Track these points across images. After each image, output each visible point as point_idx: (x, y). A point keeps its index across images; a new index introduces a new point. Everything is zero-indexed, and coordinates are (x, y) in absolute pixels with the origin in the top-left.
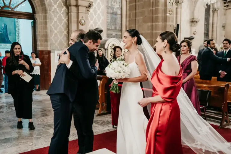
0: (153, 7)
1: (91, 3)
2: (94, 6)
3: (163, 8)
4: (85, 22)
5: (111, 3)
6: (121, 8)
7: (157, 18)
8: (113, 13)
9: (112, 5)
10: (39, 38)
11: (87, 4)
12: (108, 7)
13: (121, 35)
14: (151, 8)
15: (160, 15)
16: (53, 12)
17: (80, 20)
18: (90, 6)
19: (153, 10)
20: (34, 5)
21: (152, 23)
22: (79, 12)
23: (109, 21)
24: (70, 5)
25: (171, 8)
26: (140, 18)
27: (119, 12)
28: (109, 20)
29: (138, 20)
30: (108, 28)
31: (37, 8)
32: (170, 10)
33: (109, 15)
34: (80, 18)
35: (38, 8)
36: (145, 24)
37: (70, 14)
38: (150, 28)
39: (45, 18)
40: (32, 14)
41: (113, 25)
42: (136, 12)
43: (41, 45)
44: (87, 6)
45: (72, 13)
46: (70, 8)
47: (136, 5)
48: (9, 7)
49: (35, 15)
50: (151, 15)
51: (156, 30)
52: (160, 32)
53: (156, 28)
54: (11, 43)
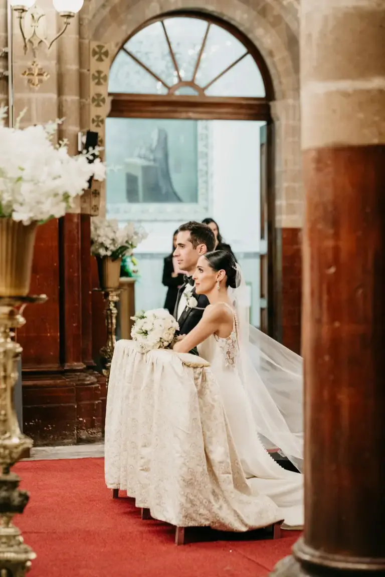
20: (272, 71)
31: (280, 83)
40: (263, 102)
43: (292, 210)
48: (191, 84)
49: (271, 104)
54: (179, 200)
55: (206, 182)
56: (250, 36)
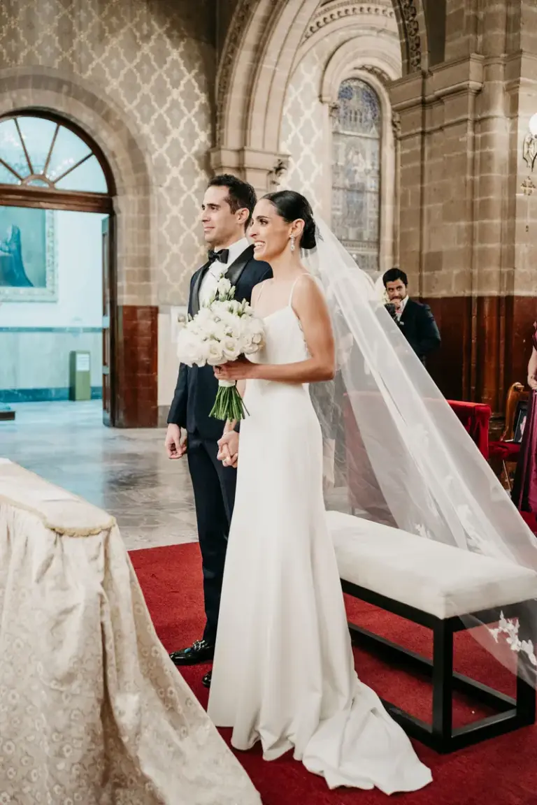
0: (473, 174)
1: (283, 159)
2: (294, 166)
3: (506, 176)
5: (347, 155)
6: (379, 172)
7: (485, 205)
8: (351, 189)
9: (348, 162)
10: (123, 268)
11: (272, 165)
12: (335, 170)
13: (378, 259)
14: (469, 177)
15: (496, 197)
16: (169, 189)
18: (279, 169)
19: (473, 182)
20: (114, 170)
21: (472, 220)
23: (339, 213)
24: (220, 168)
25: (532, 176)
26: (434, 207)
27: (371, 184)
28: (338, 210)
29: (429, 211)
31: (121, 180)
32: (528, 181)
33: (340, 193)
35: (124, 180)
36: (449, 224)
38: (465, 235)
39: (145, 207)
40: (106, 197)
41: (353, 225)
42: (422, 189)
43: (131, 290)
44: (272, 169)
47: (422, 167)
48: (43, 177)
49: (113, 198)
50: (469, 197)
51: (482, 241)
52: (494, 246)
53: (484, 235)
54: (31, 285)
55: (53, 271)
56: (95, 138)
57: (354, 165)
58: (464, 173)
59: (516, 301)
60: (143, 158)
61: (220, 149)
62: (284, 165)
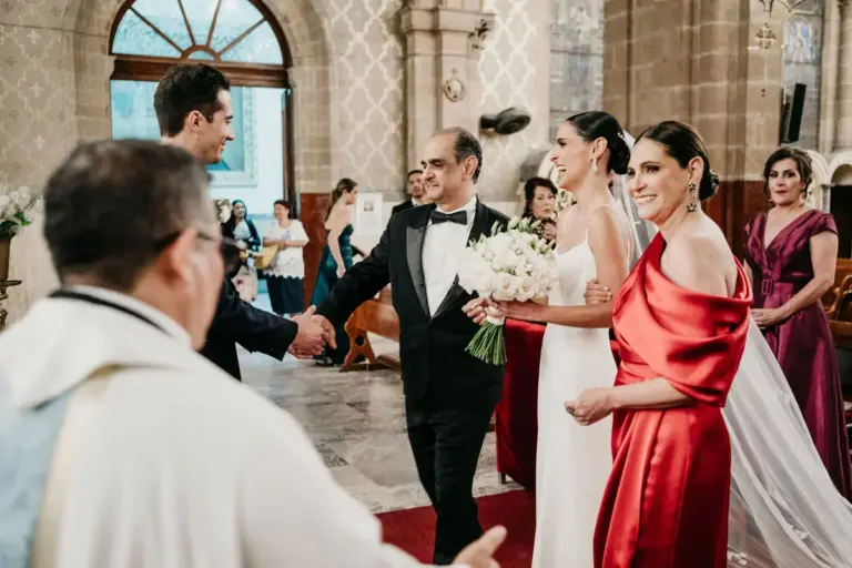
0: (692, 23)
1: (487, 19)
2: (501, 27)
3: (735, 24)
4: (463, 88)
5: (569, 11)
7: (708, 63)
8: (573, 53)
9: (571, 20)
10: (300, 150)
11: (472, 24)
12: (555, 31)
14: (685, 28)
15: (721, 52)
16: (351, 57)
17: (447, 82)
18: (483, 30)
19: (691, 34)
20: (289, 38)
21: (691, 80)
22: (440, 55)
23: (558, 81)
24: (411, 31)
25: (771, 23)
26: (642, 68)
27: (598, 45)
28: (558, 77)
29: (638, 73)
30: (557, 107)
31: (296, 49)
32: (764, 28)
33: (561, 58)
34: (446, 75)
35: (300, 49)
36: (661, 89)
37: (409, 61)
38: (681, 103)
39: (324, 79)
40: (280, 68)
41: (576, 95)
42: (629, 46)
43: (310, 176)
44: (473, 30)
45: (417, 60)
46: (409, 39)
47: (629, 17)
48: (206, 48)
49: (288, 70)
50: (685, 52)
51: (702, 111)
52: (719, 116)
53: (706, 103)
54: (228, 168)
55: (252, 153)
57: (578, 24)
58: (680, 23)
59: (747, 188)
60: (320, 22)
61: (410, 9)
62: (487, 26)
